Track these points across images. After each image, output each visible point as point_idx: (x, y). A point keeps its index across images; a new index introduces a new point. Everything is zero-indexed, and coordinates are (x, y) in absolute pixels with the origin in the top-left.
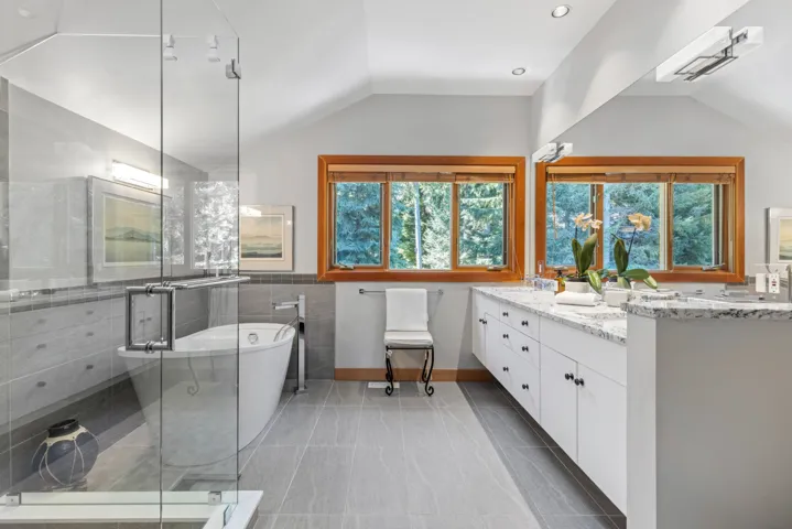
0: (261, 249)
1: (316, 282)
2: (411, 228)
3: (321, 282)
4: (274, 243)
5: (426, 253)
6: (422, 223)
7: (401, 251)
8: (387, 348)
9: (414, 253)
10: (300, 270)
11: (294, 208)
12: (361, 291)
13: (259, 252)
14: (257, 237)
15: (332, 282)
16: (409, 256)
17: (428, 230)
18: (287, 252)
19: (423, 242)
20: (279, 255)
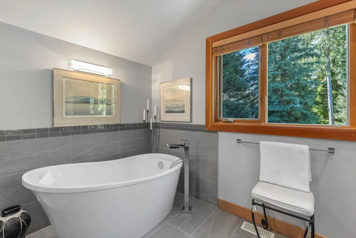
0: (174, 108)
1: (204, 131)
2: (324, 96)
3: (208, 131)
4: (181, 104)
5: (338, 112)
6: (334, 92)
7: (315, 110)
8: (254, 204)
9: (327, 112)
10: (195, 122)
11: (191, 80)
12: (239, 141)
13: (173, 110)
14: (173, 100)
15: (216, 132)
16: (322, 113)
17: (339, 97)
18: (187, 109)
19: (334, 104)
20: (183, 112)
